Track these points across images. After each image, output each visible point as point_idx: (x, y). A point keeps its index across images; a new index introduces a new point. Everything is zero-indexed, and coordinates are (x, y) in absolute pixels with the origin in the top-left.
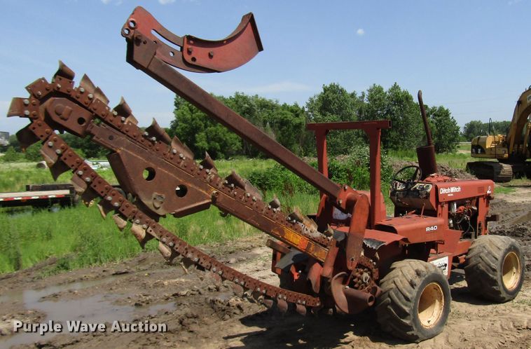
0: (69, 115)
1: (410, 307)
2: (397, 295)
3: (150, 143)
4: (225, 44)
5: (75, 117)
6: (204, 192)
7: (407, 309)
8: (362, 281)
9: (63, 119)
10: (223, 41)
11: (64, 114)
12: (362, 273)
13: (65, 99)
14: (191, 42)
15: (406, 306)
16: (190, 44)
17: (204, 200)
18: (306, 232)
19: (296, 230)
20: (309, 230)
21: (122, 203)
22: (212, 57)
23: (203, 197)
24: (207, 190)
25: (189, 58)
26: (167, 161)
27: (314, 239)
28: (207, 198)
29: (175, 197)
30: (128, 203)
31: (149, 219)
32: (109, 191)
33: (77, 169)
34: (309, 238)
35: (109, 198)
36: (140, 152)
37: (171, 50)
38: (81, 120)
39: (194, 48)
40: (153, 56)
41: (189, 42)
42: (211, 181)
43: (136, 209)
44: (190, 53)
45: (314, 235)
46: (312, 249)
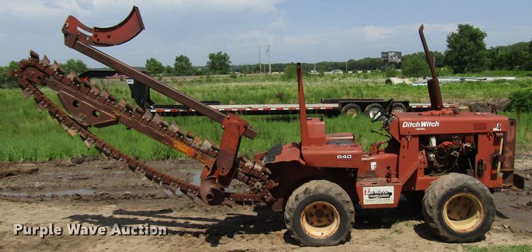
0: (34, 75)
3: (77, 87)
4: (118, 28)
5: (36, 76)
6: (111, 115)
9: (31, 77)
10: (116, 26)
12: (255, 182)
13: (32, 68)
14: (97, 30)
16: (97, 32)
18: (194, 145)
19: (185, 143)
20: (197, 144)
21: (64, 118)
22: (109, 37)
23: (110, 118)
24: (112, 113)
25: (95, 40)
26: (87, 97)
27: (202, 151)
28: (112, 118)
29: (92, 116)
30: (68, 118)
31: (79, 127)
32: (57, 112)
33: (41, 101)
34: (198, 150)
35: (57, 115)
36: (71, 93)
37: (87, 36)
38: (39, 78)
39: (98, 34)
40: (76, 42)
41: (95, 31)
42: (116, 109)
43: (72, 121)
44: (96, 36)
45: (202, 148)
46: (198, 157)
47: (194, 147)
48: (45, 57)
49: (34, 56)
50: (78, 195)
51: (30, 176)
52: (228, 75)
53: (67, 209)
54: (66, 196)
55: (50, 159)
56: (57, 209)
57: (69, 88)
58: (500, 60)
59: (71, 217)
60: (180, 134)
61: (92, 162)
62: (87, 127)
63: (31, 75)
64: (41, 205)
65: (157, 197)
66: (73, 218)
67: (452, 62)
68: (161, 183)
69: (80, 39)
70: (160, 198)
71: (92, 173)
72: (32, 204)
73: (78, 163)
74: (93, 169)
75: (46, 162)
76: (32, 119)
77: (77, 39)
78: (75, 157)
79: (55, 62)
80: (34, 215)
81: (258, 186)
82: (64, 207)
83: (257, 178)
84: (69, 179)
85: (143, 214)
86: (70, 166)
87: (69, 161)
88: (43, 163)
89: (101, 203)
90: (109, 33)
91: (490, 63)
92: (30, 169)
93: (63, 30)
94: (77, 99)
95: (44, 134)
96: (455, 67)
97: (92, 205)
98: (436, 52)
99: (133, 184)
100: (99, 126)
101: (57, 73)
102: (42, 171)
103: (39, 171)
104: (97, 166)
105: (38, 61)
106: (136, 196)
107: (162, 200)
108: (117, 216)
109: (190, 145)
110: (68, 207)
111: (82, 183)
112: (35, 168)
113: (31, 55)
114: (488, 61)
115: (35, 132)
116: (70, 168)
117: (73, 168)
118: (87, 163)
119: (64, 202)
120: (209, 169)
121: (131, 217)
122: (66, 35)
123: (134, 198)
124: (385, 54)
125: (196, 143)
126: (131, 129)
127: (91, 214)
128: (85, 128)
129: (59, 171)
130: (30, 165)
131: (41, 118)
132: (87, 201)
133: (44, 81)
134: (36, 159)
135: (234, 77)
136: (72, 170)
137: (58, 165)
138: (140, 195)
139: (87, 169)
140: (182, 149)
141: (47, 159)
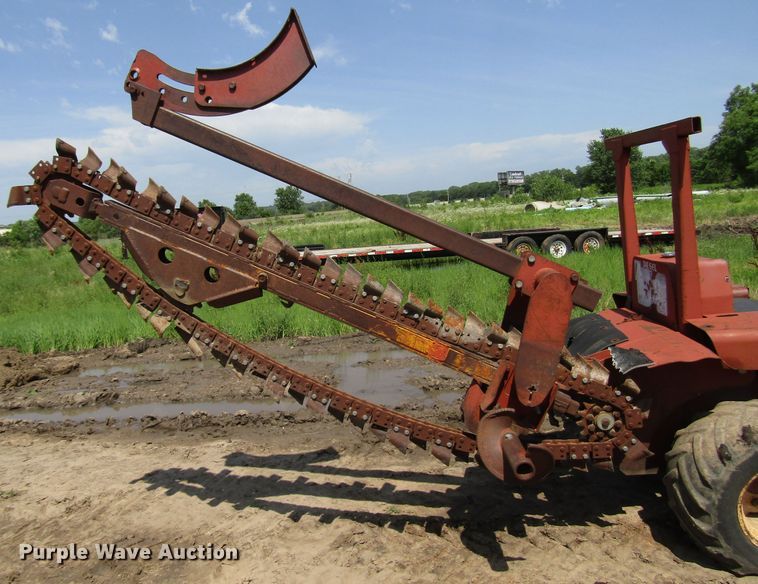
0: (67, 196)
1: (709, 498)
2: (689, 467)
3: (166, 217)
4: (255, 66)
5: (73, 198)
6: (247, 276)
7: (701, 501)
8: (596, 426)
9: (60, 202)
10: (250, 62)
11: (61, 197)
12: (596, 413)
13: (61, 180)
14: (205, 76)
15: (702, 494)
16: (204, 80)
17: (246, 286)
18: (445, 334)
19: (423, 330)
20: (452, 331)
21: (141, 290)
22: (233, 90)
23: (245, 282)
24: (250, 271)
25: (201, 100)
26: (190, 238)
27: (464, 346)
28: (252, 283)
29: (204, 282)
30: (148, 290)
31: (176, 309)
32: (124, 277)
33: (87, 254)
34: (454, 344)
35: (124, 285)
36: (153, 230)
37: (183, 94)
38: (80, 201)
39: (209, 84)
40: (157, 109)
41: (200, 78)
42: (258, 260)
43: (158, 297)
44: (202, 92)
45: (465, 339)
46: (458, 361)
47: (444, 339)
48: (91, 153)
49: (65, 152)
50: (153, 419)
51: (67, 378)
52: (303, 215)
53: (138, 453)
54: (131, 420)
55: (96, 347)
56: (119, 453)
57: (149, 221)
58: (661, 171)
59: (149, 477)
60: (411, 309)
61: (159, 349)
62: (191, 307)
63: (61, 198)
64: (90, 444)
65: (298, 418)
66: (155, 478)
67: (597, 179)
68: (367, 425)
69: (166, 102)
70: (304, 421)
71: (166, 370)
72: (74, 443)
73: (140, 352)
74: (164, 362)
75: (89, 350)
76: (66, 285)
77: (161, 103)
78: (133, 341)
79: (113, 164)
80: (80, 470)
81: (605, 424)
82: (131, 449)
83: (601, 403)
84: (130, 384)
85: (288, 463)
86: (128, 357)
87: (125, 350)
88: (85, 353)
89: (198, 434)
90: (233, 81)
91: (649, 178)
92: (65, 366)
93: (127, 84)
94: (167, 244)
95: (82, 306)
96: (602, 185)
97: (181, 442)
98: (563, 169)
99: (242, 392)
100: (219, 304)
101: (118, 187)
102: (85, 369)
103: (81, 369)
104: (170, 356)
105: (73, 165)
106: (260, 418)
107: (308, 424)
108: (239, 471)
109: (435, 334)
110: (139, 447)
111: (153, 390)
112: (74, 364)
113: (59, 150)
114: (647, 174)
115: (70, 303)
116: (128, 360)
117: (133, 360)
118: (154, 350)
119: (128, 435)
120: (484, 387)
121: (267, 472)
122: (135, 95)
123: (255, 422)
124: (503, 176)
125: (449, 327)
126: (295, 305)
127: (185, 466)
128: (189, 309)
129: (110, 367)
130: (65, 358)
131: (77, 283)
132: (170, 431)
133: (92, 209)
134: (74, 347)
135: (310, 216)
136: (130, 364)
137: (108, 357)
138: (266, 417)
139: (156, 361)
140: (418, 346)
141: (91, 346)
